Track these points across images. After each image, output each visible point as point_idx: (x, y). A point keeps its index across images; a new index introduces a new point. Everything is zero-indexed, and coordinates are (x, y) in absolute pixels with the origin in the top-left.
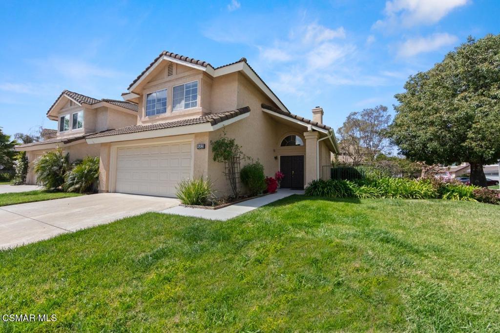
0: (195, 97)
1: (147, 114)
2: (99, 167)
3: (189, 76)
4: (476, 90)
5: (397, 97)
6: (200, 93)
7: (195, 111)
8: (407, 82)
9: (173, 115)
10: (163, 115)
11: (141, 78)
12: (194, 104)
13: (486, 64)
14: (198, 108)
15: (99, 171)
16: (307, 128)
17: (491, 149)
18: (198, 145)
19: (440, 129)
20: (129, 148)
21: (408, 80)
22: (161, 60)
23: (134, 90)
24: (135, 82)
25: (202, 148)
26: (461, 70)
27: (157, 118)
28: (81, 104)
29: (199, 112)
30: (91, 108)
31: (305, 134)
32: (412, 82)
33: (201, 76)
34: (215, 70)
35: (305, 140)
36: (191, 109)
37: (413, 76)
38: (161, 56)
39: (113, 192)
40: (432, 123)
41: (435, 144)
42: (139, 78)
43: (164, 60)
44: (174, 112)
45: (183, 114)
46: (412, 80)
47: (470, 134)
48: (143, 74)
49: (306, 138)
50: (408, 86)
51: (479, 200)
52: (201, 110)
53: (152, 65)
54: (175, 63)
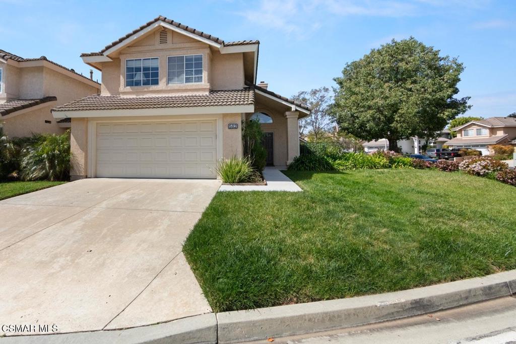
0: (200, 72)
1: (129, 84)
2: (69, 148)
3: (191, 48)
4: (397, 82)
5: (335, 80)
6: (207, 68)
7: (200, 87)
8: (345, 68)
9: (169, 89)
10: (153, 87)
11: (123, 42)
12: (200, 79)
13: (404, 63)
14: (205, 83)
15: (71, 151)
16: (291, 108)
17: (409, 129)
18: (229, 125)
19: (376, 112)
20: (116, 125)
21: (345, 66)
22: (156, 25)
23: (111, 54)
24: (115, 44)
25: (235, 128)
26: (387, 65)
27: (146, 90)
28: (7, 60)
29: (205, 89)
30: (17, 66)
31: (287, 113)
32: (348, 68)
33: (208, 51)
34: (224, 46)
35: (287, 119)
36: (193, 85)
37: (349, 64)
38: (156, 20)
39: (94, 178)
40: (370, 108)
41: (372, 124)
42: (121, 40)
43: (160, 26)
44: (170, 85)
45: (184, 88)
46: (348, 66)
47: (396, 118)
48: (128, 36)
49: (288, 117)
50: (345, 72)
51: (415, 167)
52: (209, 87)
53: (142, 28)
54: (171, 30)
